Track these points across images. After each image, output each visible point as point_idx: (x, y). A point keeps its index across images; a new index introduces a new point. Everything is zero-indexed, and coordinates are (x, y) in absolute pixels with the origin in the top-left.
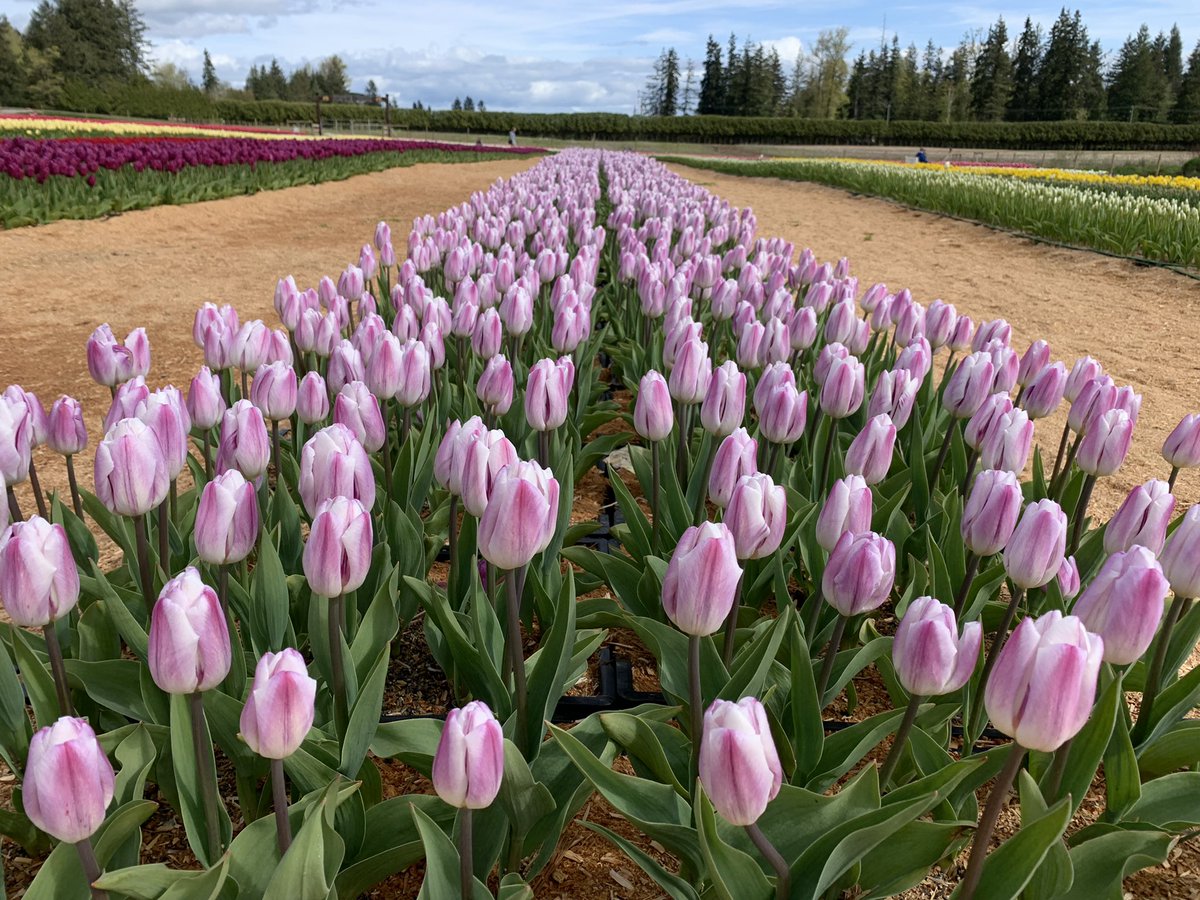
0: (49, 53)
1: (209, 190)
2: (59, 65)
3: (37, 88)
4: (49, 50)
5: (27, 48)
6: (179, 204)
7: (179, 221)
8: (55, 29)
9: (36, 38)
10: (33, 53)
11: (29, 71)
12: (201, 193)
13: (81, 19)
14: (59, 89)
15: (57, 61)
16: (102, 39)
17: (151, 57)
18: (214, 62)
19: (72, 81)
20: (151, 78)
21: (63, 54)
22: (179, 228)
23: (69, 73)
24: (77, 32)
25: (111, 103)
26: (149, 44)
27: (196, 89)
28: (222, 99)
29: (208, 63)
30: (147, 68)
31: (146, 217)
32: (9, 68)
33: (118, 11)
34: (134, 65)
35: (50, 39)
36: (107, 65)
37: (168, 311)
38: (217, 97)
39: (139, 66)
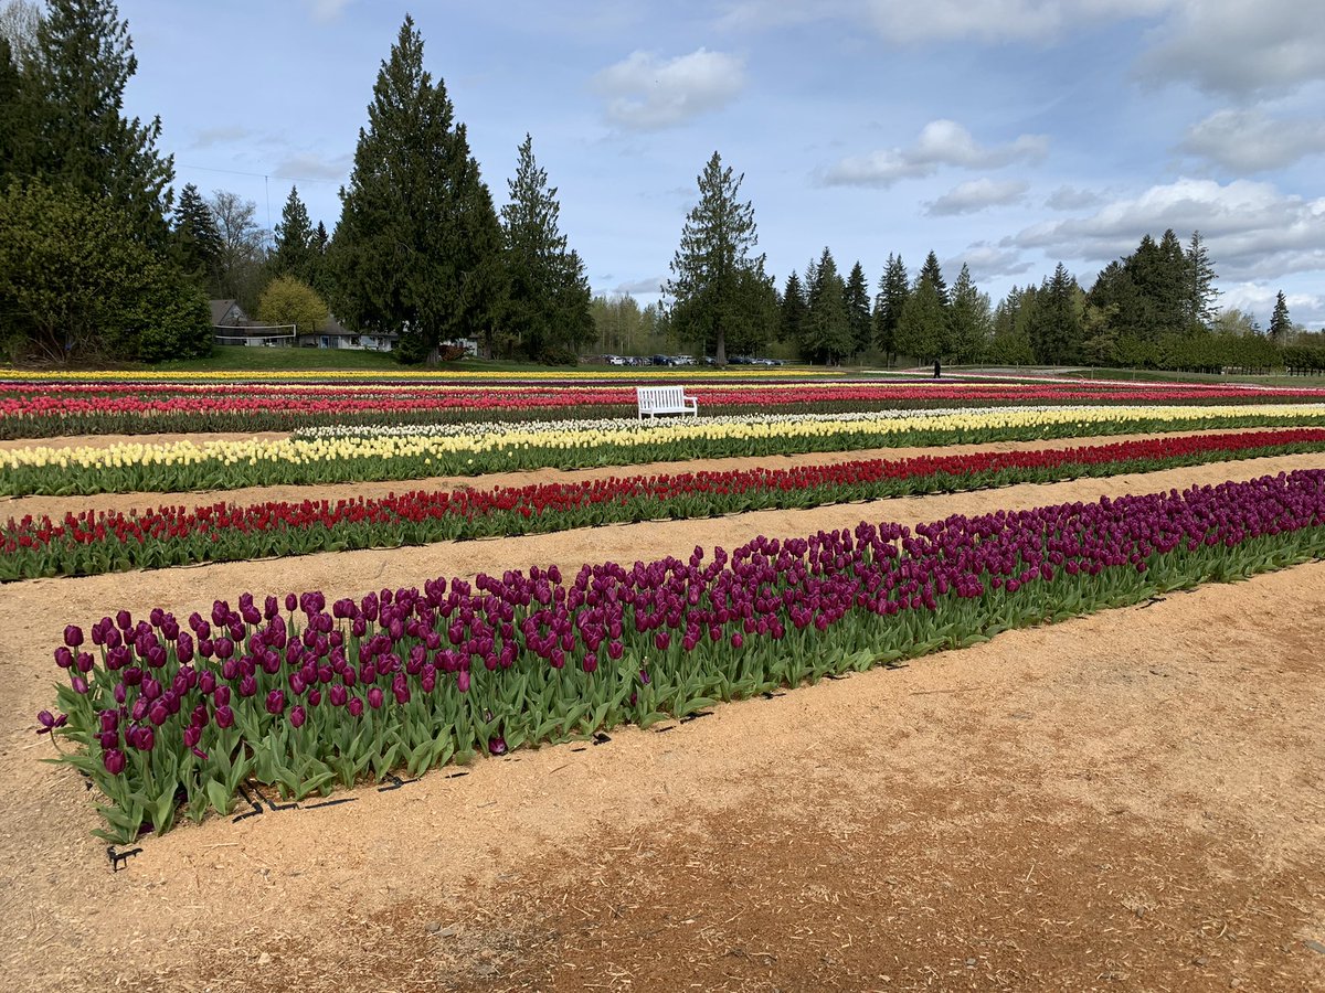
0: (1108, 310)
1: (1269, 560)
2: (1115, 321)
3: (1091, 343)
4: (1109, 307)
5: (1088, 306)
6: (1229, 583)
7: (1227, 608)
8: (1119, 287)
9: (1098, 297)
10: (1093, 311)
11: (1086, 328)
12: (1258, 564)
13: (1146, 275)
14: (1111, 343)
15: (1114, 316)
16: (1164, 291)
17: (1213, 306)
18: (1288, 303)
19: (1126, 335)
20: (1210, 327)
21: (1122, 310)
22: (1227, 619)
23: (1124, 327)
24: (1140, 287)
25: (1161, 355)
26: (1215, 292)
27: (1261, 336)
28: (1291, 345)
29: (1281, 306)
30: (1208, 316)
31: (1190, 600)
32: (1069, 327)
33: (1186, 262)
34: (1193, 315)
35: (1112, 296)
36: (1163, 317)
37: (1209, 809)
38: (1284, 342)
39: (1199, 315)
